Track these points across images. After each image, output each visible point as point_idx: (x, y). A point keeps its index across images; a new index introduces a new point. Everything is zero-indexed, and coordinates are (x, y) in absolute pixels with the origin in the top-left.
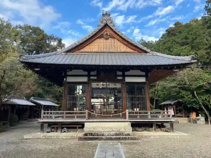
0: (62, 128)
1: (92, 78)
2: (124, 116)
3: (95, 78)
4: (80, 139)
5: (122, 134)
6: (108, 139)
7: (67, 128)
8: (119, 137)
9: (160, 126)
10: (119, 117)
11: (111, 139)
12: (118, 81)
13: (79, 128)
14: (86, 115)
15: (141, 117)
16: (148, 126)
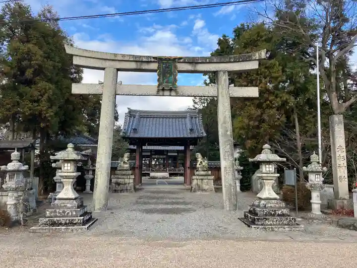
1: (152, 153)
2: (166, 171)
3: (154, 153)
4: (149, 178)
5: (165, 177)
6: (159, 179)
10: (164, 171)
11: (161, 179)
13: (148, 175)
14: (150, 170)
15: (174, 171)
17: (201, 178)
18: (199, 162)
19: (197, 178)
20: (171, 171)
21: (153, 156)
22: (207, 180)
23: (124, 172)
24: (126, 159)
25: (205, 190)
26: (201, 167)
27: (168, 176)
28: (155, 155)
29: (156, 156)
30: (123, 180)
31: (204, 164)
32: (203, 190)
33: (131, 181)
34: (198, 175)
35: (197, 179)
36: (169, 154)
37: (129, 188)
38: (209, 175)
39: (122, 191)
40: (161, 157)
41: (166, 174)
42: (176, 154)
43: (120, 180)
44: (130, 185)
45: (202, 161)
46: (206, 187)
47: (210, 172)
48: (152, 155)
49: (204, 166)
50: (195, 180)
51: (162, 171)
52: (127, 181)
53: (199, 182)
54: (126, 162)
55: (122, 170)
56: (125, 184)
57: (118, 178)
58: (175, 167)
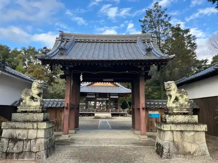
0: (86, 115)
1: (97, 96)
2: (109, 111)
3: (98, 96)
4: (94, 118)
5: (108, 117)
6: (103, 118)
7: (88, 115)
8: (107, 118)
9: (122, 115)
10: (107, 111)
11: (104, 118)
12: (108, 97)
13: (92, 115)
14: (95, 110)
15: (115, 112)
16: (117, 115)
17: (179, 128)
18: (173, 98)
19: (173, 129)
20: (113, 111)
21: (98, 99)
22: (192, 133)
23: (28, 117)
24: (35, 92)
25: (190, 153)
26: (177, 107)
27: (111, 116)
28: (99, 97)
29: (100, 99)
30: (25, 132)
31: (181, 101)
32: (187, 154)
33: (41, 134)
34: (173, 123)
35: (172, 131)
36: (111, 97)
37: (34, 149)
38: (195, 123)
39: (20, 154)
40: (105, 99)
41: (109, 115)
42: (117, 97)
43: (18, 132)
44: (38, 141)
45: (178, 95)
46: (190, 147)
47: (196, 118)
48: (96, 97)
49: (182, 105)
50: (169, 133)
51: (105, 111)
52: (32, 134)
53: (177, 137)
54: (36, 96)
55: (26, 112)
56: (28, 140)
57: (15, 128)
58: (117, 108)
